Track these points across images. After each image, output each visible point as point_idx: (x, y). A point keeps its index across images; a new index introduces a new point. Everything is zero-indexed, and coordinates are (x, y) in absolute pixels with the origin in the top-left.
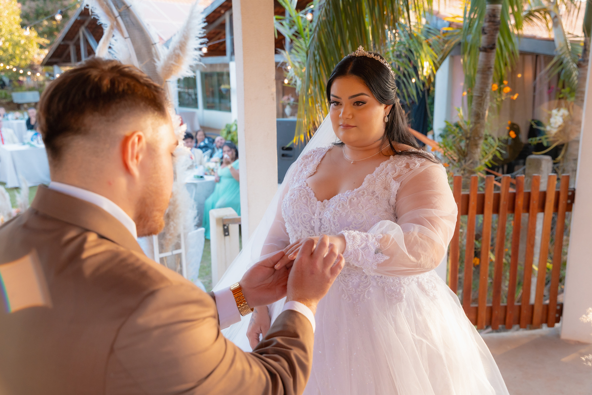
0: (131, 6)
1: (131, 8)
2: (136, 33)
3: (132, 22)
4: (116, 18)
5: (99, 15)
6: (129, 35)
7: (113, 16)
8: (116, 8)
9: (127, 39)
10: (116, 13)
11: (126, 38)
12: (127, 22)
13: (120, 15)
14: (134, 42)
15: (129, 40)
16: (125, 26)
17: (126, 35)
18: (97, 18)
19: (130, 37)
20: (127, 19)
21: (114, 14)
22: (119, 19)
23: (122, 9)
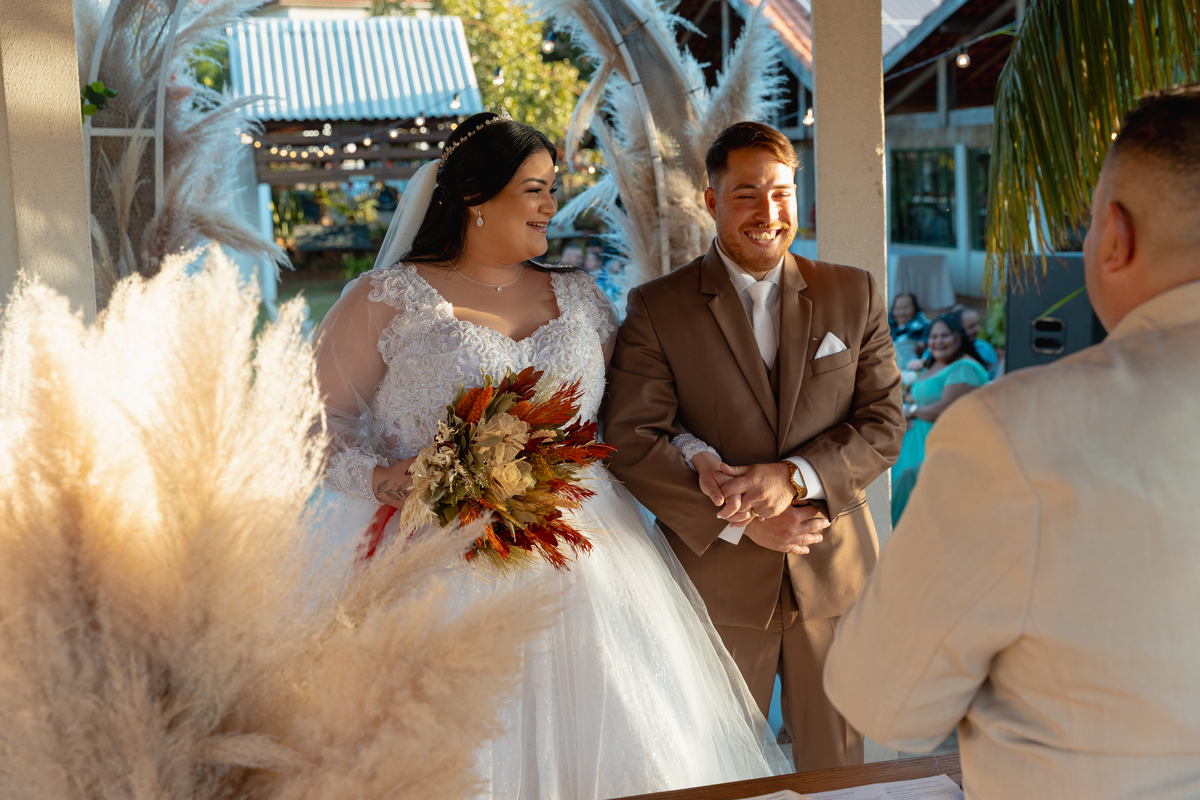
0: (647, 21)
1: (648, 26)
2: (657, 73)
3: (649, 52)
4: (616, 47)
5: (587, 44)
6: (641, 78)
7: (610, 45)
8: (619, 29)
9: (636, 87)
10: (618, 38)
11: (633, 84)
12: (639, 54)
13: (626, 40)
14: (649, 91)
15: (640, 86)
16: (634, 60)
17: (635, 77)
18: (583, 48)
19: (642, 81)
20: (641, 47)
21: (613, 40)
22: (623, 49)
23: (630, 28)
